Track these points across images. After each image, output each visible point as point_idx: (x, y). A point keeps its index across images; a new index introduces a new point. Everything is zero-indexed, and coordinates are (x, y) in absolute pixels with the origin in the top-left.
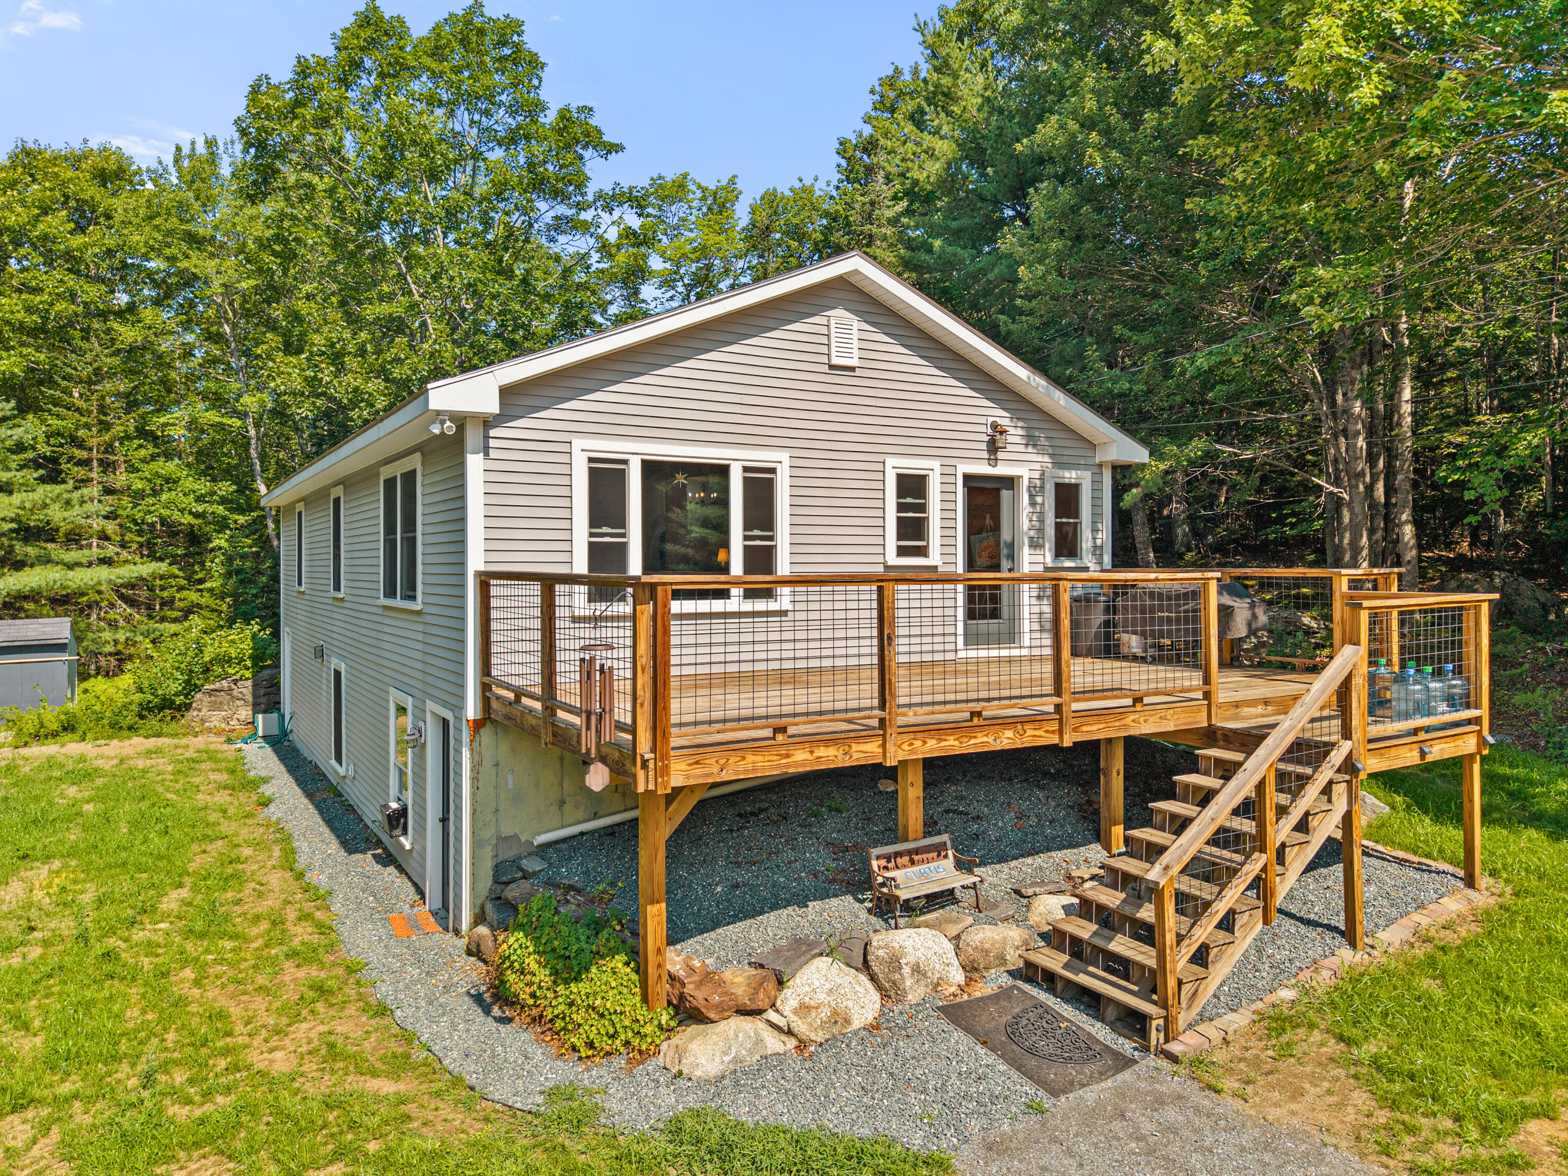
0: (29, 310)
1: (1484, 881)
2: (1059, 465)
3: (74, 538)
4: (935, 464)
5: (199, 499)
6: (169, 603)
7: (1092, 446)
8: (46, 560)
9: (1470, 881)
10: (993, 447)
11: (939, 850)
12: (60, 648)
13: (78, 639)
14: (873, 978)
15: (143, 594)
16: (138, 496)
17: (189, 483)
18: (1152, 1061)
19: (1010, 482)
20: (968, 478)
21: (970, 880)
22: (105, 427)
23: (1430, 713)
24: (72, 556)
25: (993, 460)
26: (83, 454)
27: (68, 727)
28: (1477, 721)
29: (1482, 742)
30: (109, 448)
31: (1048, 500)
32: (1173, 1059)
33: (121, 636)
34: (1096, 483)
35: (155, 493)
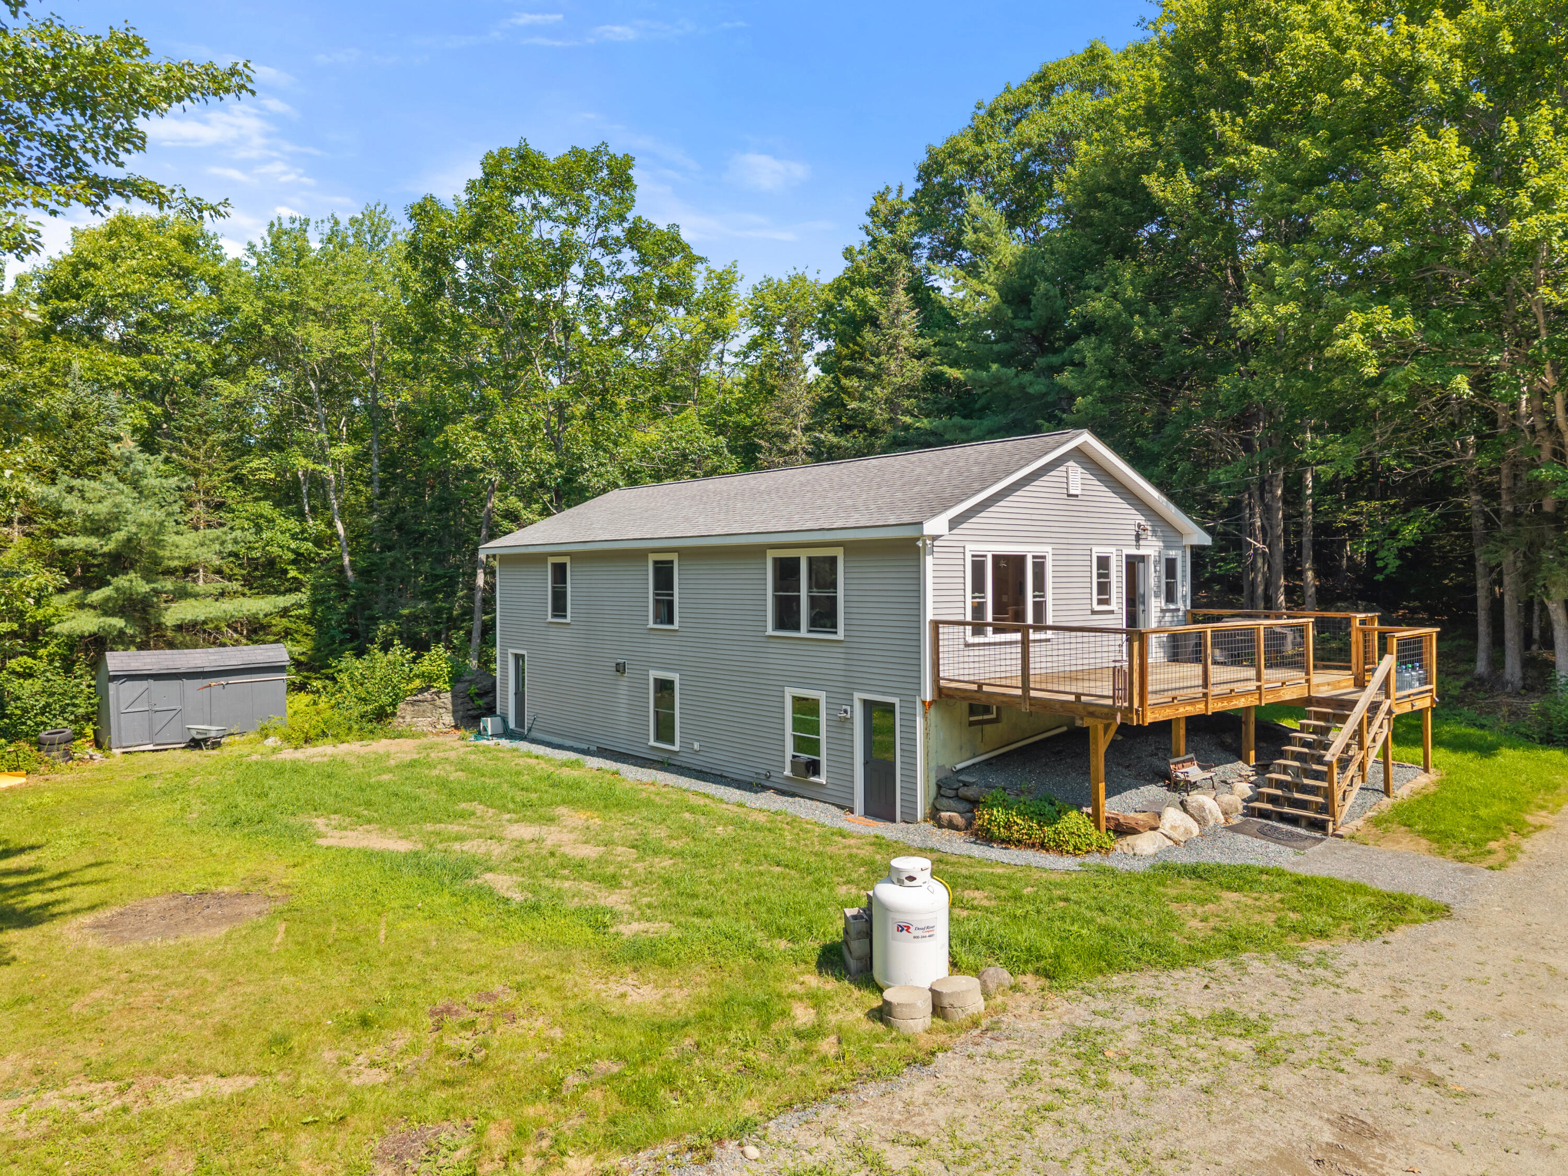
1: (1431, 770)
2: (1167, 547)
4: (1113, 549)
7: (1181, 535)
9: (1426, 770)
10: (1138, 538)
11: (1191, 760)
12: (281, 669)
14: (1192, 816)
18: (1330, 838)
19: (1142, 558)
20: (1128, 556)
21: (1208, 775)
23: (1411, 687)
25: (1138, 546)
28: (1431, 691)
29: (1433, 700)
31: (1162, 568)
32: (1341, 837)
34: (1184, 557)
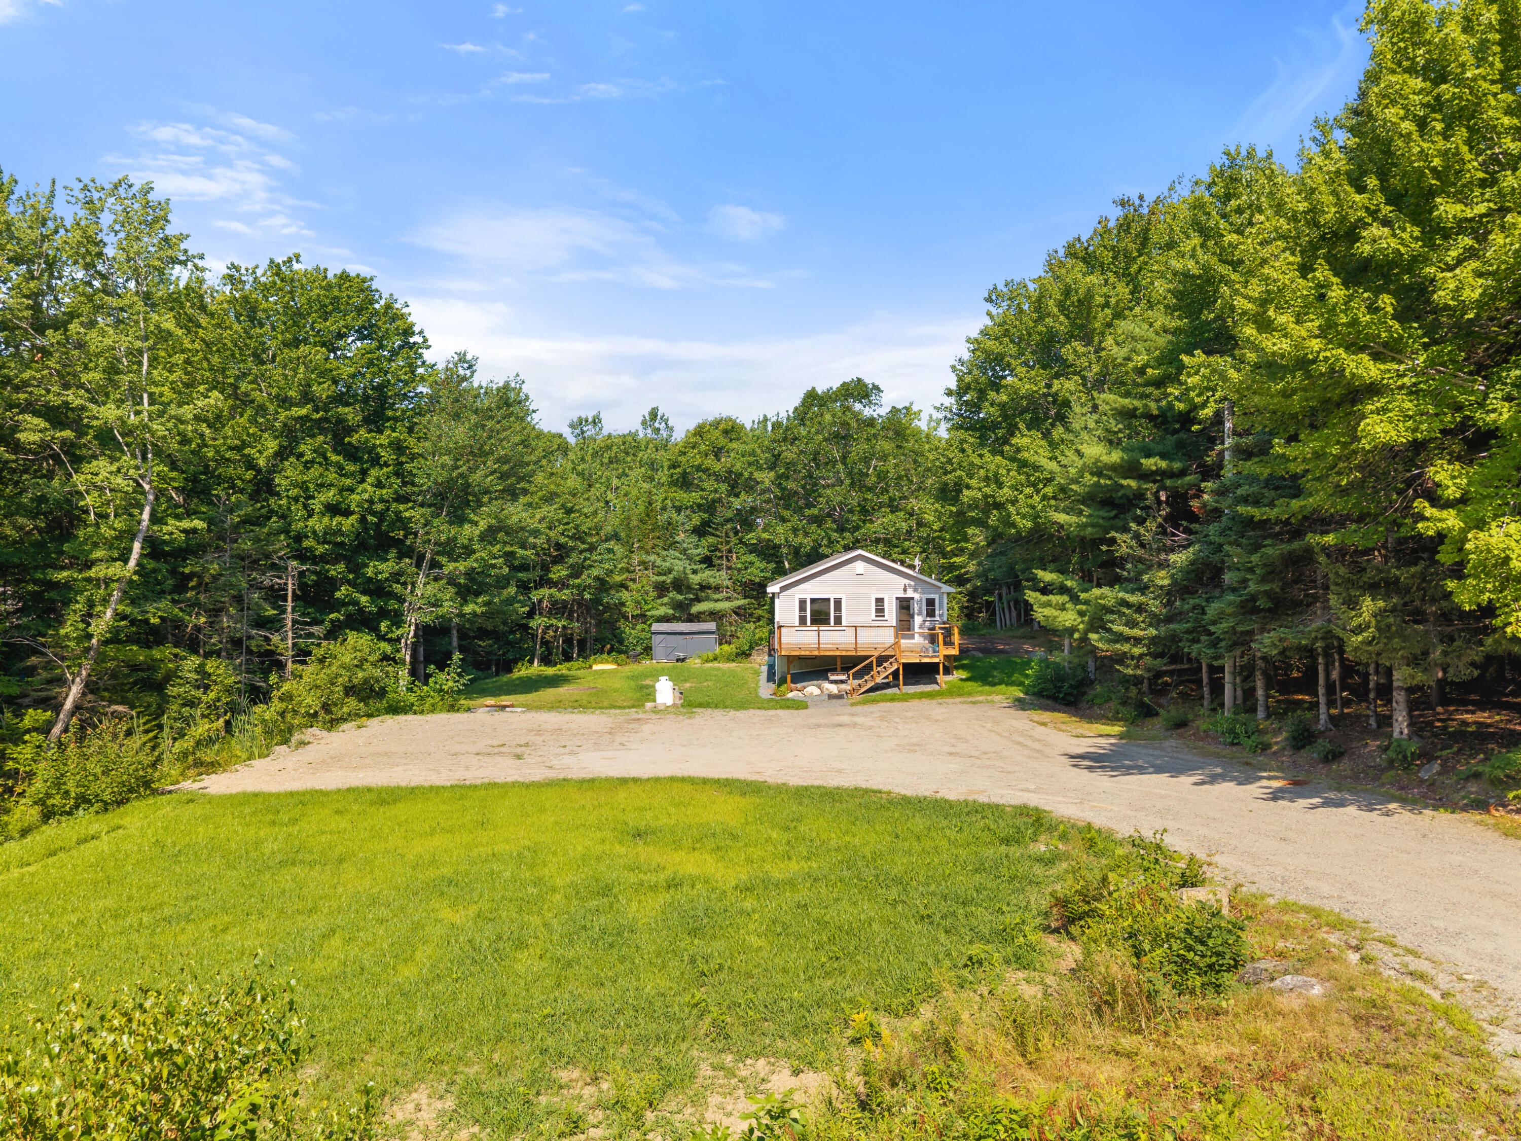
0: (702, 498)
2: (928, 594)
3: (717, 589)
4: (887, 595)
5: (762, 571)
6: (751, 615)
7: (938, 589)
8: (708, 599)
10: (905, 590)
12: (713, 633)
13: (718, 629)
15: (742, 612)
16: (739, 570)
17: (758, 564)
19: (911, 599)
20: (898, 598)
22: (728, 543)
24: (716, 596)
25: (906, 593)
26: (719, 554)
27: (715, 659)
30: (730, 551)
31: (924, 603)
33: (733, 629)
34: (941, 598)
35: (746, 568)
